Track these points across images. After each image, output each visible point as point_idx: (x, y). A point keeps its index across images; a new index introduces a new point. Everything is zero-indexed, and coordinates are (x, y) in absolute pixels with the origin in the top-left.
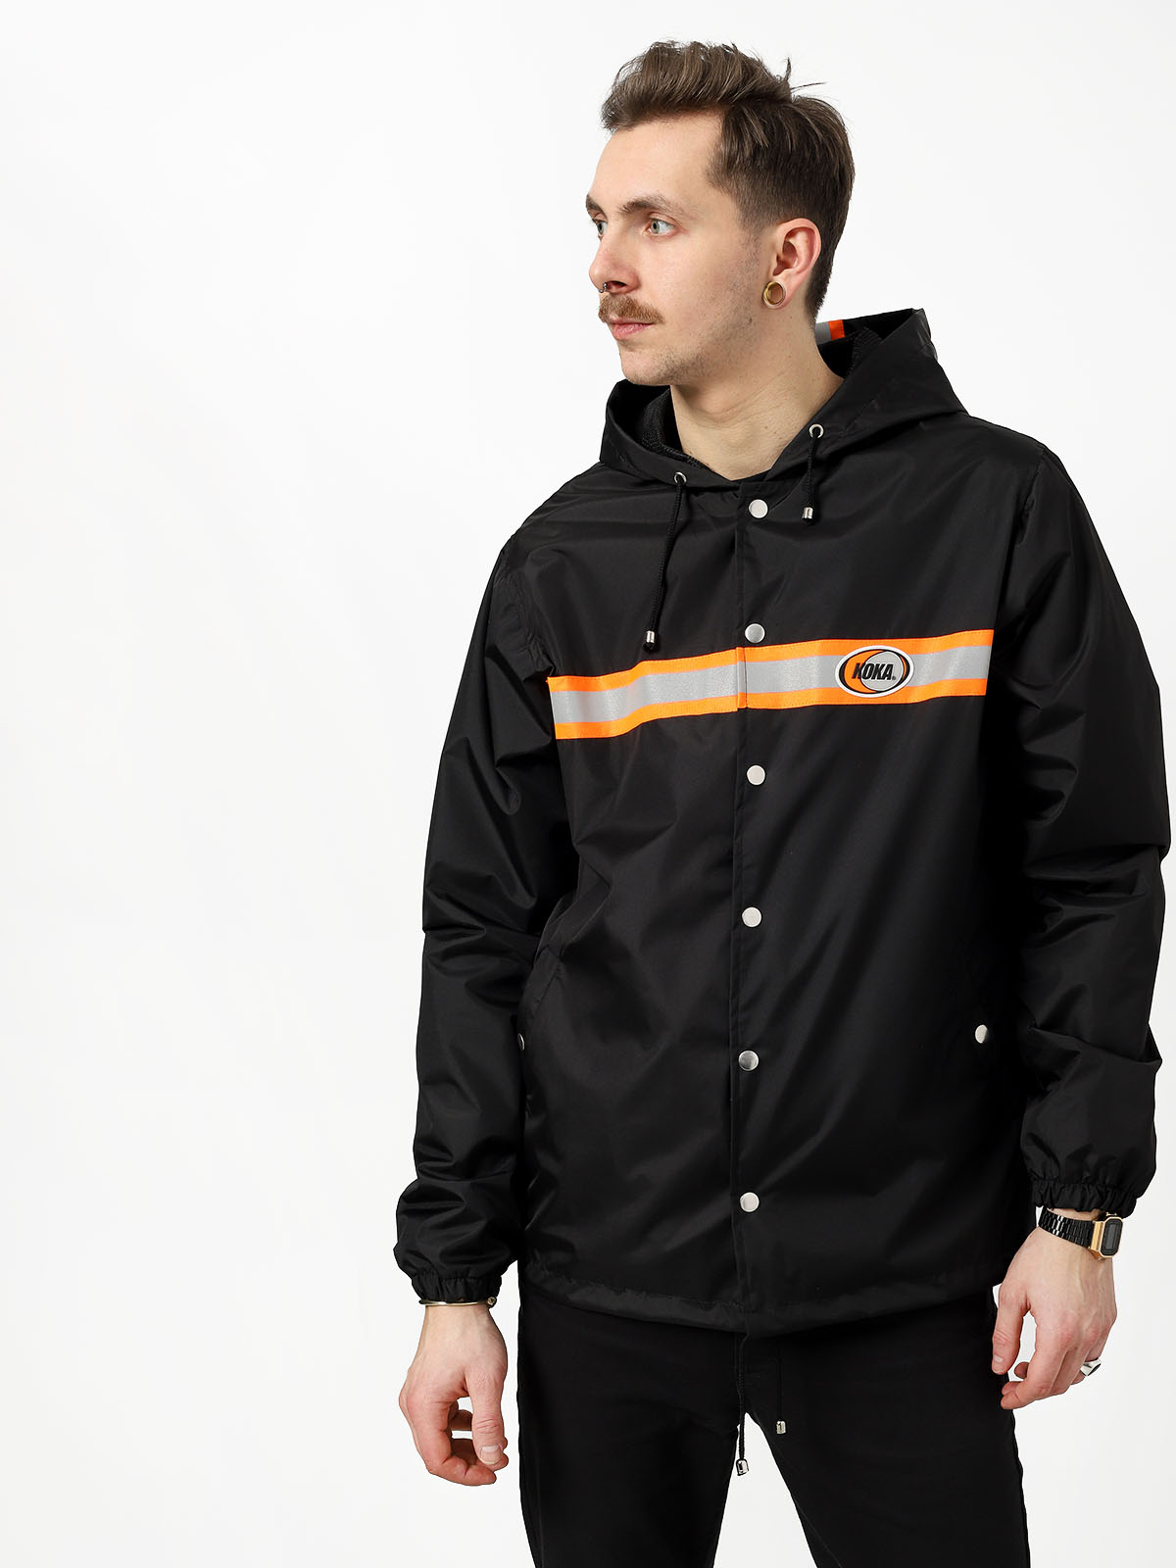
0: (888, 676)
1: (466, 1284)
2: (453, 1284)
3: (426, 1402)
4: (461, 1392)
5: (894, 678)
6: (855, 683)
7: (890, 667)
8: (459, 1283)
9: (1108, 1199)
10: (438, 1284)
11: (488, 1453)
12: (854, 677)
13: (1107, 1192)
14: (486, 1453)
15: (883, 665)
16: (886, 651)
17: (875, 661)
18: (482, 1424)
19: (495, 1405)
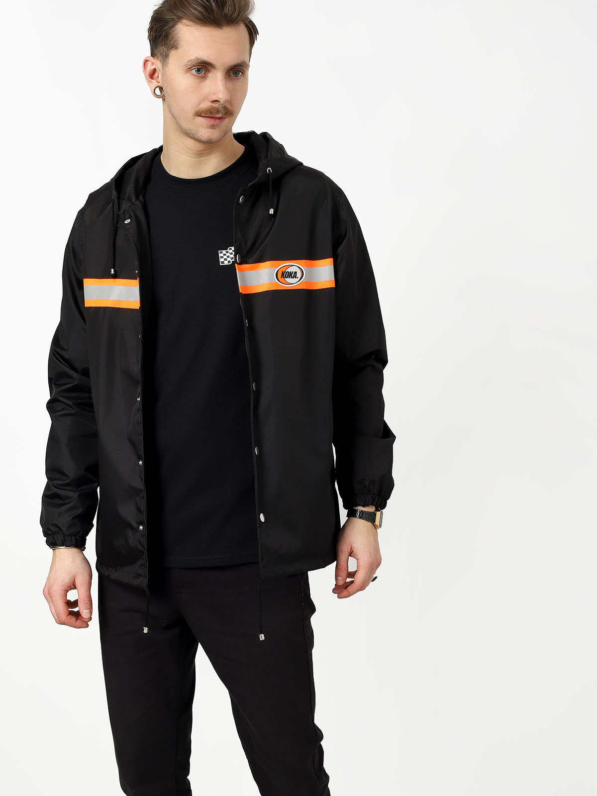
0: (295, 277)
1: (76, 539)
2: (70, 538)
3: (58, 590)
4: (73, 586)
5: (298, 278)
6: (282, 280)
7: (296, 273)
8: (73, 538)
9: (376, 500)
10: (63, 538)
11: (86, 613)
12: (282, 277)
13: (375, 497)
14: (85, 614)
15: (293, 272)
16: (294, 266)
17: (289, 270)
18: (83, 600)
19: (88, 592)
